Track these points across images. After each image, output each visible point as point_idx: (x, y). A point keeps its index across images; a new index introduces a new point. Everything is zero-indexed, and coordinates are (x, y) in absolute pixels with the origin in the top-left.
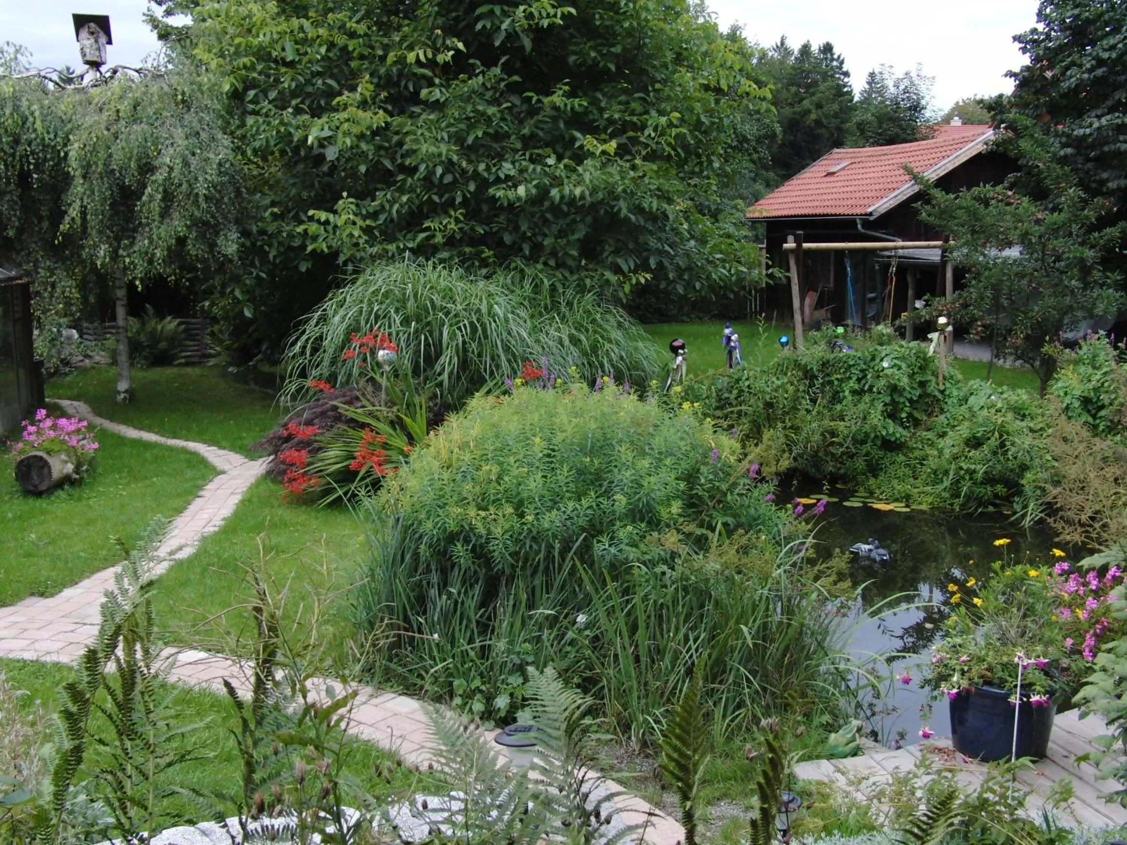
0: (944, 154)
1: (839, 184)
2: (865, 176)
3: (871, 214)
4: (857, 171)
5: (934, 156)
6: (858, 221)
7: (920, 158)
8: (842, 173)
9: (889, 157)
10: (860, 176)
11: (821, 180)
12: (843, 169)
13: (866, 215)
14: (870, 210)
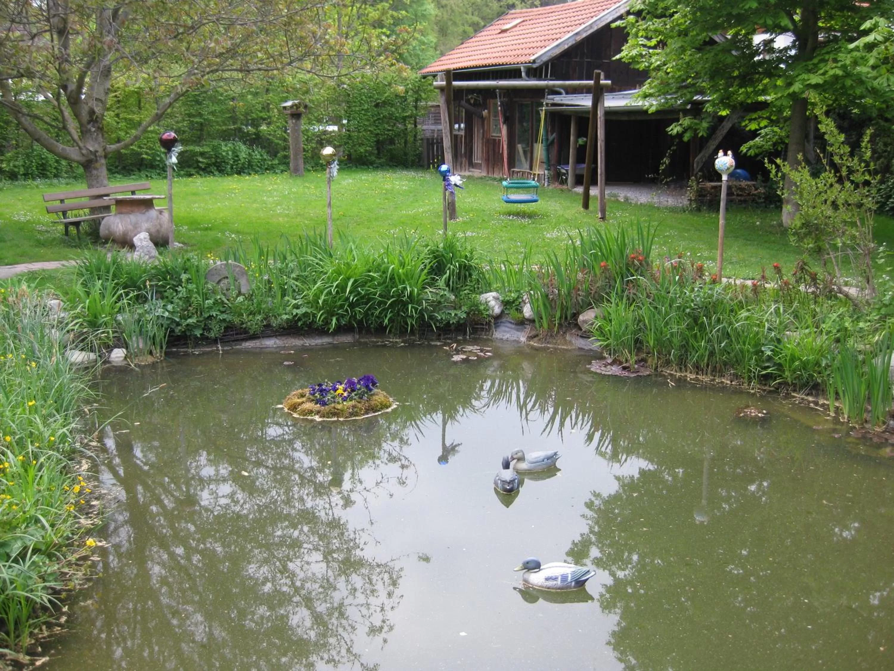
0: (604, 7)
1: (511, 38)
2: (534, 30)
3: (534, 61)
4: (528, 27)
5: (595, 9)
6: (522, 69)
7: (583, 12)
8: (514, 30)
9: (557, 14)
10: (530, 31)
11: (495, 37)
12: (515, 26)
13: (530, 62)
14: (533, 58)
